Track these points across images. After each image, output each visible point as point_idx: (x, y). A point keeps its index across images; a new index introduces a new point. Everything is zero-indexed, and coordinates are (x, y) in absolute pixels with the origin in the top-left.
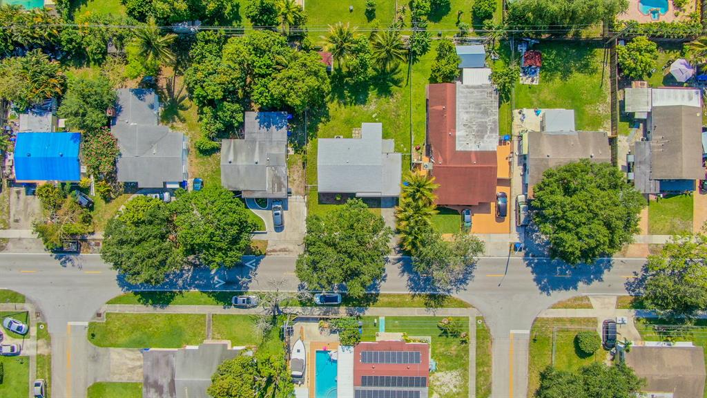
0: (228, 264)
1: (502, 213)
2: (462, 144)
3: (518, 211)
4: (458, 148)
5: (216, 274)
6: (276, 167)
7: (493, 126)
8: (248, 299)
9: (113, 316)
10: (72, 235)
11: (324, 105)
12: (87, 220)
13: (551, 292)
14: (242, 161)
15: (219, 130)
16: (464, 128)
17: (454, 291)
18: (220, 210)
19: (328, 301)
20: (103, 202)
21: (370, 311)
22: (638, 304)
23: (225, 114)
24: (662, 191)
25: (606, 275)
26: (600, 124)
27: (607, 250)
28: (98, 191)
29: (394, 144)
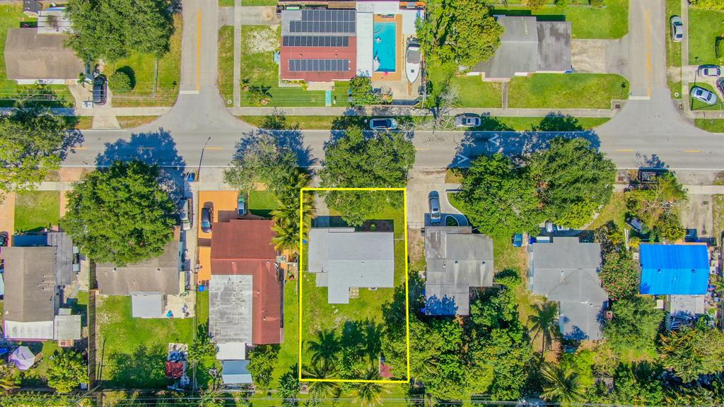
0: (485, 158)
1: (207, 211)
2: (246, 282)
3: (190, 214)
4: (250, 277)
5: (499, 147)
6: (436, 258)
7: (215, 300)
8: (464, 123)
9: (603, 105)
10: (646, 188)
11: (388, 321)
12: (632, 203)
13: (159, 132)
14: (471, 264)
15: (496, 296)
16: (244, 298)
17: (255, 132)
18: (492, 213)
19: (383, 122)
20: (616, 222)
21: (340, 111)
22: (71, 121)
23: (489, 312)
24: (45, 234)
25: (102, 150)
26: (107, 302)
27: (99, 175)
28: (621, 234)
29: (316, 282)
